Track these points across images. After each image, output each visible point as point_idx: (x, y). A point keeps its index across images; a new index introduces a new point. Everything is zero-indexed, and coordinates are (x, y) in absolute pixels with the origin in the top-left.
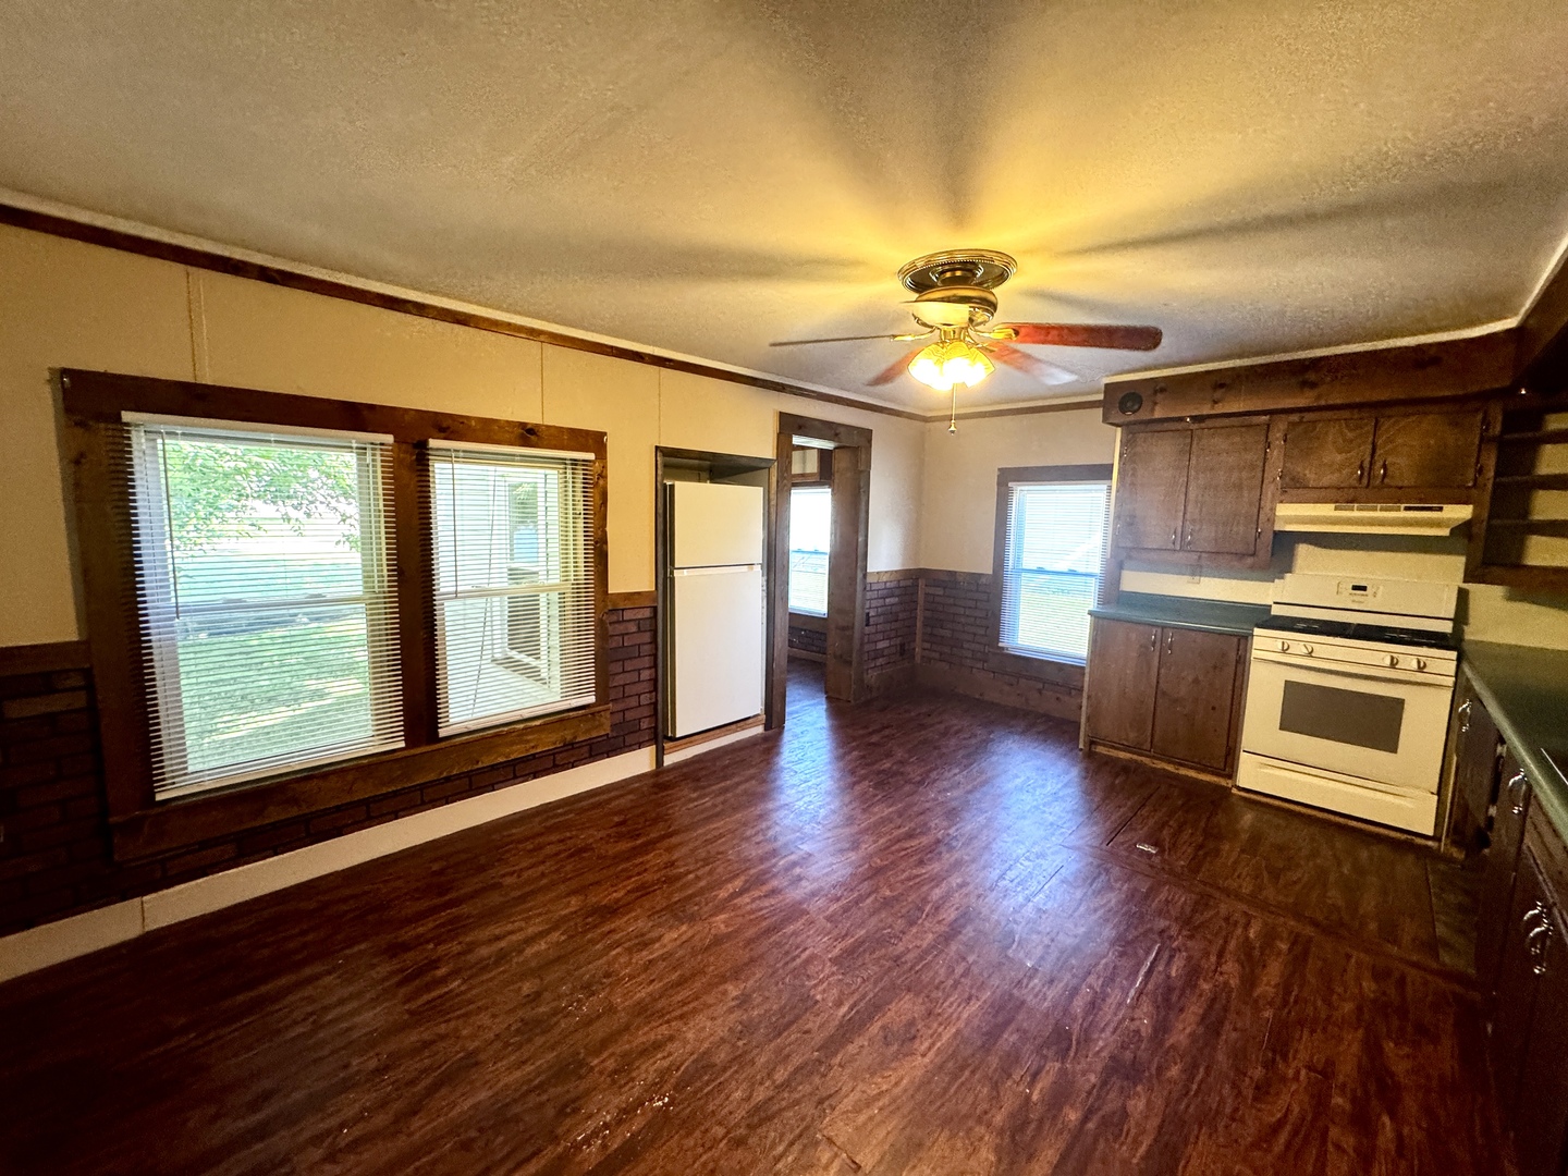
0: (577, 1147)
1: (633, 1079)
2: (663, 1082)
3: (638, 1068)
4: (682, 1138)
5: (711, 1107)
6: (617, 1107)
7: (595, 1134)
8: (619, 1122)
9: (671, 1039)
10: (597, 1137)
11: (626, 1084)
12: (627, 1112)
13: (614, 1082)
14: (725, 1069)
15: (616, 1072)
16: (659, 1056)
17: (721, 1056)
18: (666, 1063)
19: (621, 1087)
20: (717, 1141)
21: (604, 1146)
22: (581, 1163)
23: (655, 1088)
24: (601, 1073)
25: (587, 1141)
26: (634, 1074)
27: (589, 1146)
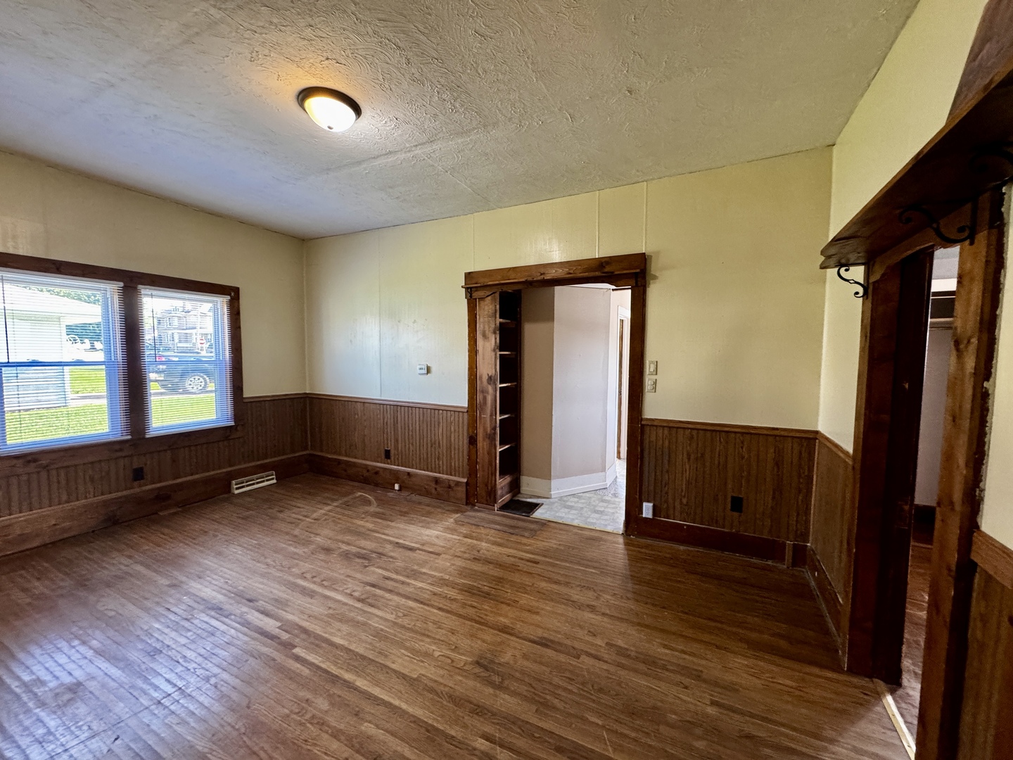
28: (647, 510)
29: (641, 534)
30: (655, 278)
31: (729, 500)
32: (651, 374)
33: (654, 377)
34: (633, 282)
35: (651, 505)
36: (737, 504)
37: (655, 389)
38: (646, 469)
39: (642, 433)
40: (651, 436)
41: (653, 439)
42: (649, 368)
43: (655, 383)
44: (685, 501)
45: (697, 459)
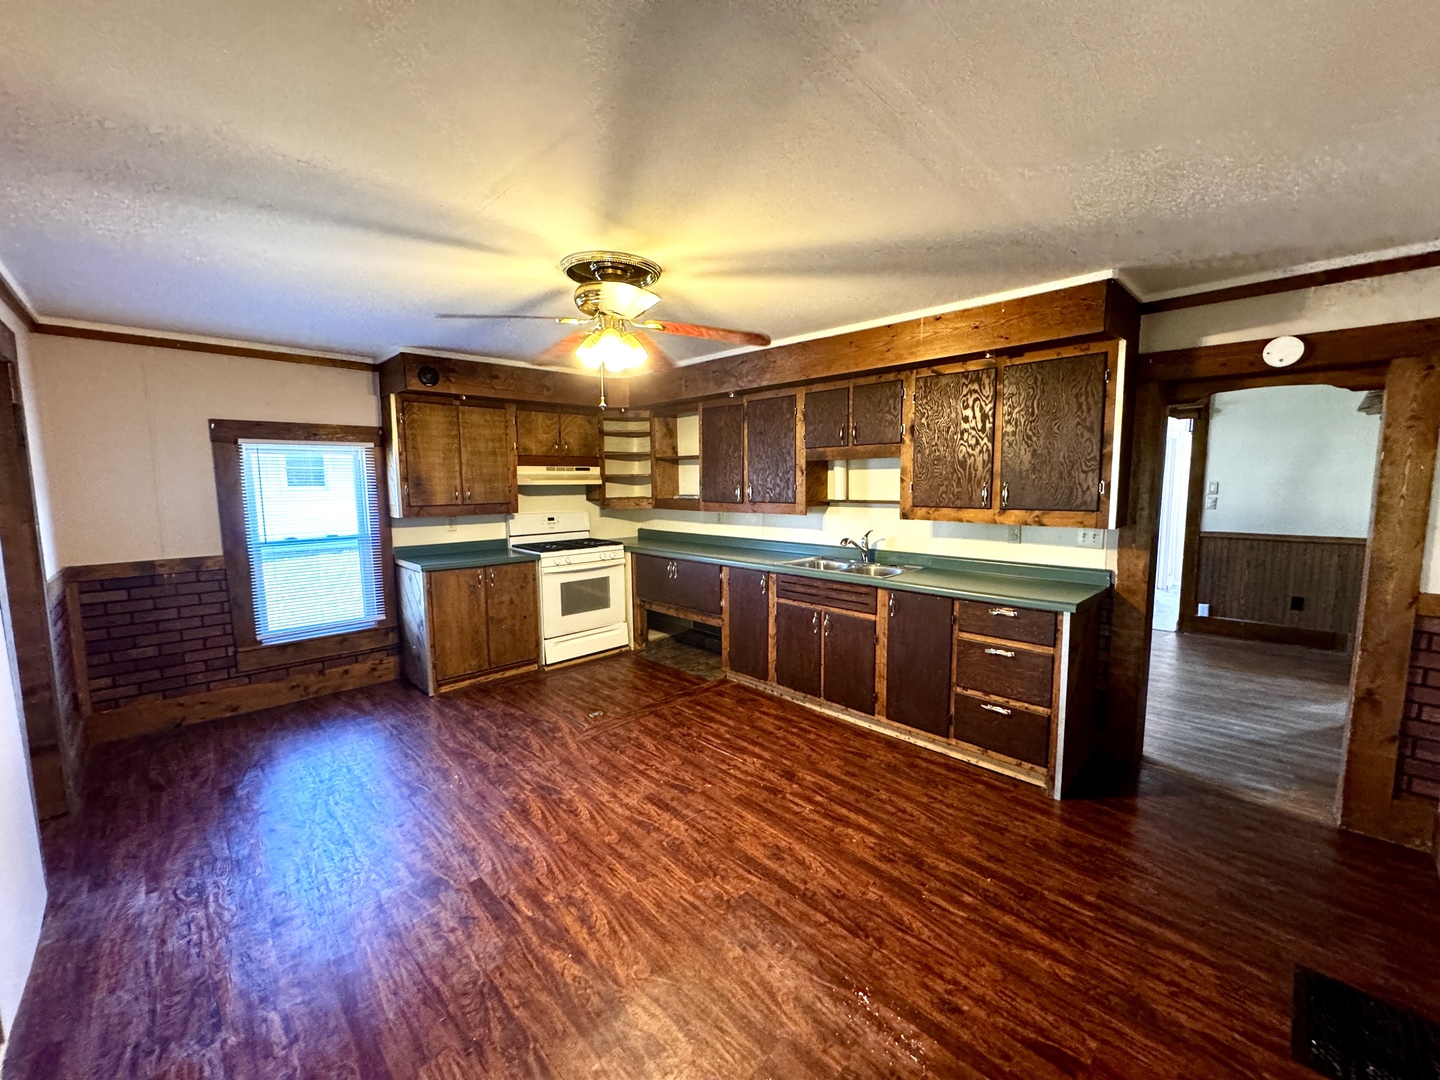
0: (923, 1059)
1: (848, 1026)
2: (846, 999)
3: (836, 1023)
4: (889, 978)
5: (858, 961)
6: (878, 1034)
7: (907, 1047)
8: (891, 1029)
9: (797, 999)
10: (909, 1044)
11: (854, 1031)
12: (881, 1025)
13: (855, 1042)
14: (822, 954)
15: (843, 1043)
16: (819, 1005)
17: (810, 958)
18: (826, 1000)
19: (858, 1035)
20: (884, 956)
21: (916, 1036)
22: (934, 1051)
23: (854, 1007)
24: (848, 1058)
25: (915, 1052)
26: (843, 1026)
27: (918, 1049)
28: (1203, 610)
29: (1195, 630)
30: (1219, 411)
31: (1289, 600)
32: (1212, 493)
33: (1215, 496)
34: (1196, 415)
35: (1207, 606)
36: (1298, 604)
37: (1214, 506)
38: (1202, 575)
39: (1200, 544)
40: (1208, 548)
41: (1211, 548)
42: (1209, 488)
43: (1216, 501)
44: (1242, 601)
45: (1256, 567)
